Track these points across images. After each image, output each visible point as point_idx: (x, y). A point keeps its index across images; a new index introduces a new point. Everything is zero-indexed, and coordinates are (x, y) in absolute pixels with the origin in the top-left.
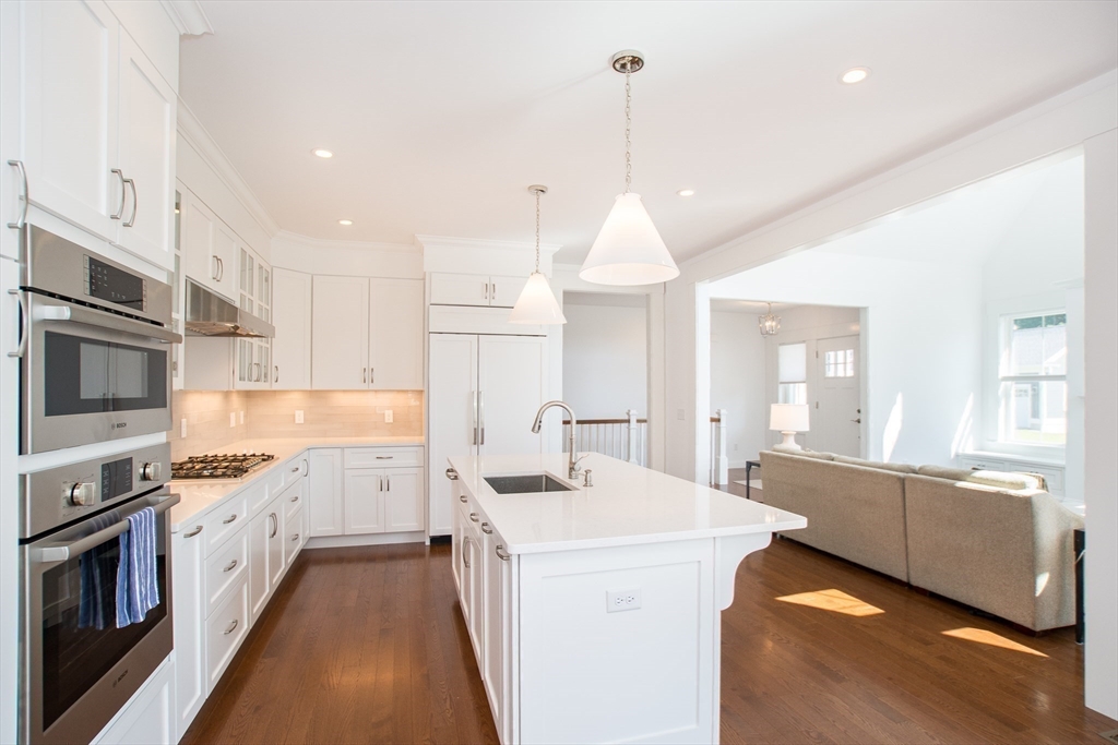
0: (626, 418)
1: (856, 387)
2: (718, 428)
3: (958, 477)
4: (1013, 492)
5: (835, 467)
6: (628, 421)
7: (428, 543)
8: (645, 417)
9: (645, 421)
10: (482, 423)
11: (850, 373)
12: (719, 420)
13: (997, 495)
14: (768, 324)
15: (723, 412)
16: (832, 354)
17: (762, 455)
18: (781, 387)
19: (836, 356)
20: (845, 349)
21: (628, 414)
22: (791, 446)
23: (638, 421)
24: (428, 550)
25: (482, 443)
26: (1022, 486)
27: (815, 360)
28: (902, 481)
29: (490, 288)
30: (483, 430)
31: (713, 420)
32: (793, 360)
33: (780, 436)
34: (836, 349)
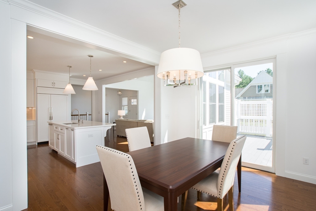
0: (86, 114)
1: (136, 107)
2: (108, 116)
3: (145, 121)
4: (150, 122)
5: (128, 121)
6: (86, 115)
7: (37, 144)
8: (91, 114)
9: (91, 115)
10: (52, 115)
11: (136, 104)
12: (108, 114)
13: (148, 123)
14: (119, 93)
15: (109, 112)
16: (132, 100)
17: (116, 120)
18: (123, 107)
19: (133, 101)
20: (135, 99)
21: (86, 113)
22: (122, 118)
23: (89, 115)
24: (37, 146)
25: (52, 119)
26: (152, 121)
27: (129, 101)
28: (137, 122)
29: (54, 83)
30: (52, 117)
31: (106, 114)
32: (125, 101)
33: (120, 116)
34: (133, 99)
